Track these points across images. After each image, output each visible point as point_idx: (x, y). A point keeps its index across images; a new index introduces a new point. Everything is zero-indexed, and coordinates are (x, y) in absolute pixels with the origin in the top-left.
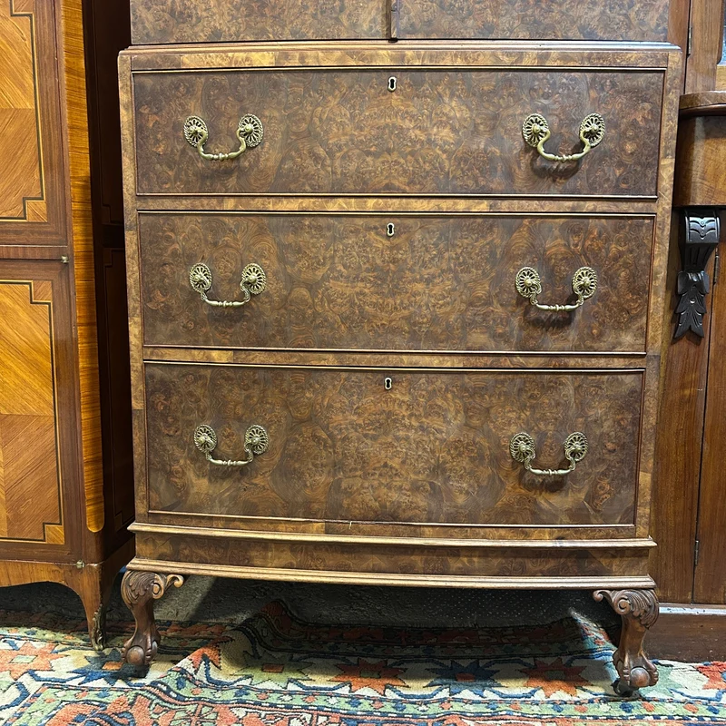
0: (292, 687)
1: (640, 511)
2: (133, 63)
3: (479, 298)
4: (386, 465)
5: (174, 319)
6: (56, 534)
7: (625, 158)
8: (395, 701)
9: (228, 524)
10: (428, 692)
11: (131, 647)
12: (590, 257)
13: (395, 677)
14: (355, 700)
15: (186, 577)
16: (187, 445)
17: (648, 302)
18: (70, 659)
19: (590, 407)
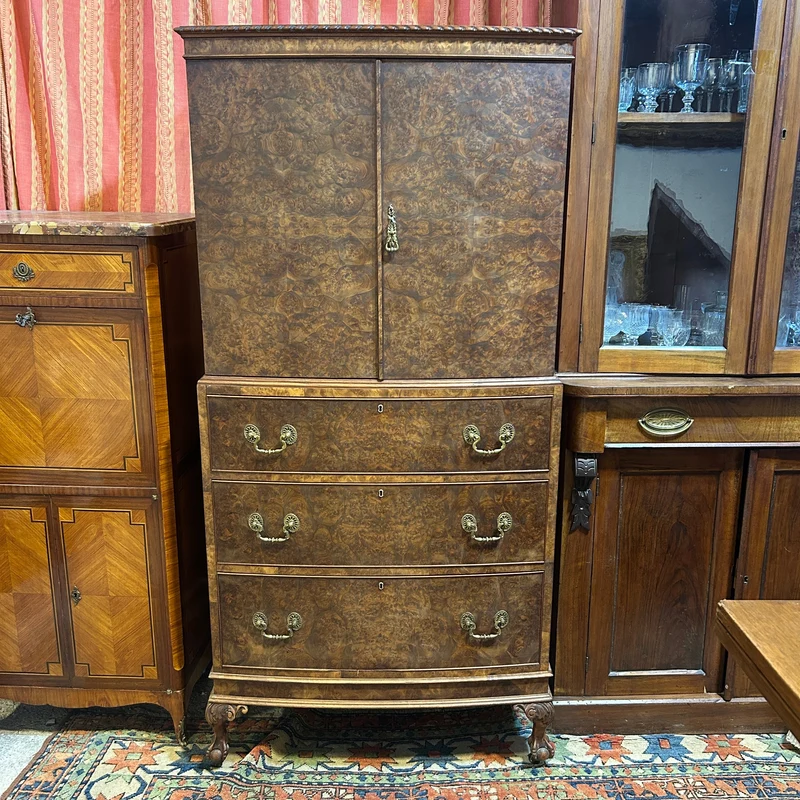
0: (320, 769)
1: (543, 655)
2: (209, 390)
3: (439, 533)
4: (380, 635)
5: (238, 547)
6: (152, 672)
7: (528, 449)
8: (388, 775)
9: (276, 673)
10: (410, 766)
11: (213, 749)
12: (507, 506)
13: (388, 756)
14: (362, 776)
15: (248, 706)
16: (248, 625)
17: (545, 531)
18: (167, 757)
19: (510, 595)
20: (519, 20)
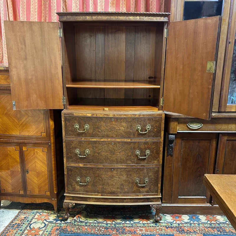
0: (95, 222)
1: (159, 191)
2: (65, 114)
3: (129, 155)
4: (112, 184)
5: (72, 158)
6: (48, 193)
7: (155, 132)
8: (114, 224)
9: (83, 194)
10: (120, 222)
11: (65, 215)
12: (149, 148)
13: (114, 219)
14: (107, 224)
15: (75, 203)
16: (75, 180)
17: (159, 155)
18: (52, 217)
19: (149, 173)
20: (155, 10)
